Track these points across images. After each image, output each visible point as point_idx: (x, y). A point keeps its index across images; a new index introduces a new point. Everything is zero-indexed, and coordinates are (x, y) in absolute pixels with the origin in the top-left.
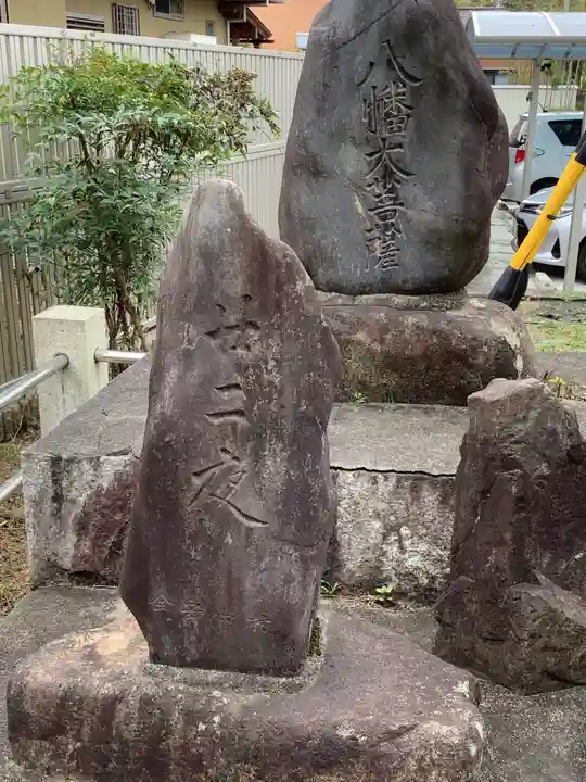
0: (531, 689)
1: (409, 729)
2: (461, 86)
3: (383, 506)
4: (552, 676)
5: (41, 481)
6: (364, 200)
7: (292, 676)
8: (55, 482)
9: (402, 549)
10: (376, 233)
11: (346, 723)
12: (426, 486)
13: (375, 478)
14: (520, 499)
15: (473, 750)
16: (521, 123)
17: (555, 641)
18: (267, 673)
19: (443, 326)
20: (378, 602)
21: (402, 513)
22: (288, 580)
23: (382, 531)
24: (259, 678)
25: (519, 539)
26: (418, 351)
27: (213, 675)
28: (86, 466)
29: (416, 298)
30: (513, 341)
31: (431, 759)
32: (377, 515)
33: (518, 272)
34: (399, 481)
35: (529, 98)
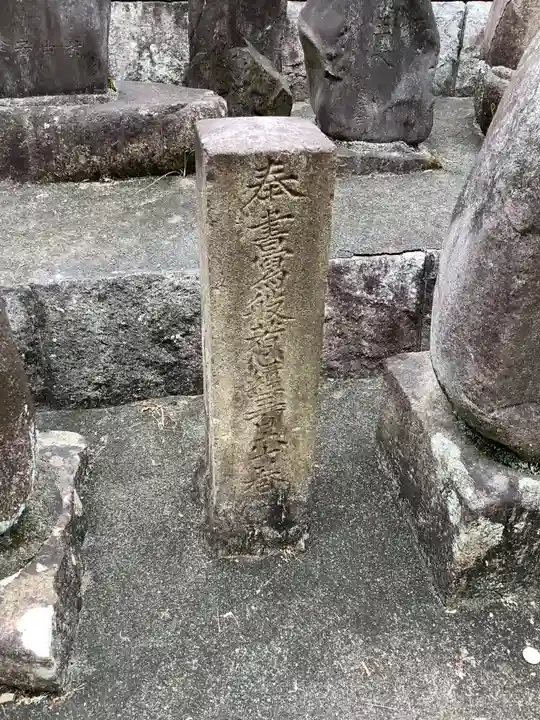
1: (183, 107)
3: (135, 29)
7: (101, 93)
9: (153, 63)
17: (259, 88)
18: (84, 92)
21: (150, 34)
23: (137, 50)
24: (79, 96)
25: (232, 12)
27: (47, 98)
32: (133, 37)
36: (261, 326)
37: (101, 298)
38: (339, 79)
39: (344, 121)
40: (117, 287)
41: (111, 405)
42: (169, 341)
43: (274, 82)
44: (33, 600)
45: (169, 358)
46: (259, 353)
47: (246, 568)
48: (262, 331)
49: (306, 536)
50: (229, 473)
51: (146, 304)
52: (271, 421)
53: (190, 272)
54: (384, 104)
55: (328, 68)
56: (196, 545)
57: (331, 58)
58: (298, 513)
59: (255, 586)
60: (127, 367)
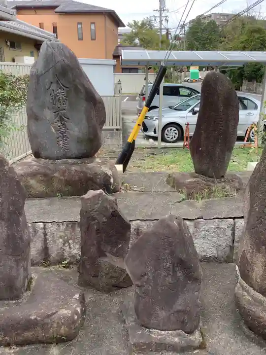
0: (108, 291)
1: (55, 313)
2: (82, 90)
4: (114, 286)
6: (55, 128)
7: (17, 300)
9: (70, 248)
10: (60, 139)
11: (33, 314)
12: (77, 225)
13: (58, 225)
14: (98, 230)
15: (76, 317)
16: (143, 88)
17: (114, 275)
18: (9, 300)
19: (84, 169)
20: (63, 267)
21: (69, 235)
22: (11, 268)
23: (63, 242)
24: (6, 302)
26: (77, 178)
29: (76, 160)
30: (110, 173)
31: (61, 322)
32: (61, 237)
33: (130, 143)
34: (67, 225)
35: (145, 79)
38: (143, 298)
54: (169, 311)
57: (138, 286)
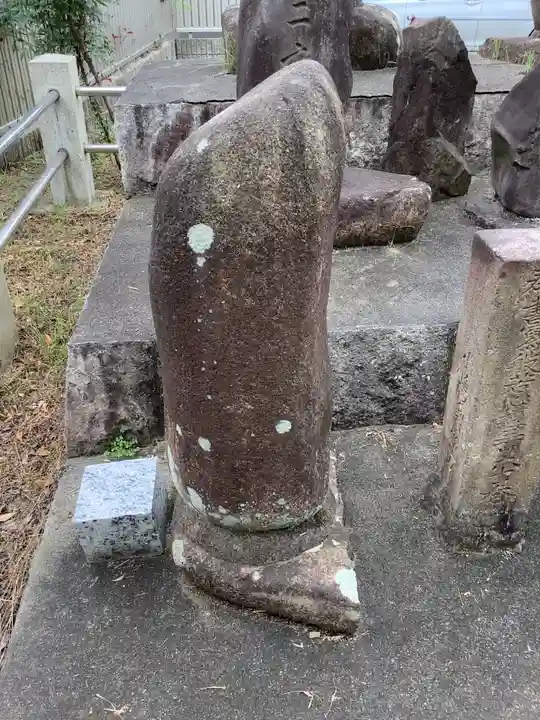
1: (397, 192)
4: (442, 190)
5: (128, 124)
8: (139, 124)
9: (350, 147)
12: (364, 105)
14: (434, 85)
17: (446, 170)
21: (350, 124)
25: (431, 110)
28: (157, 111)
31: (411, 202)
36: (517, 377)
37: (346, 345)
38: (528, 169)
39: (528, 201)
40: (360, 338)
41: (343, 428)
42: (392, 381)
43: (459, 164)
44: (338, 565)
45: (390, 395)
46: (513, 396)
47: (474, 561)
48: (518, 380)
49: (523, 541)
50: (472, 486)
51: (378, 351)
52: (512, 448)
53: (415, 327)
55: (518, 159)
56: (432, 541)
57: (521, 152)
58: (520, 522)
59: (484, 575)
60: (358, 399)
